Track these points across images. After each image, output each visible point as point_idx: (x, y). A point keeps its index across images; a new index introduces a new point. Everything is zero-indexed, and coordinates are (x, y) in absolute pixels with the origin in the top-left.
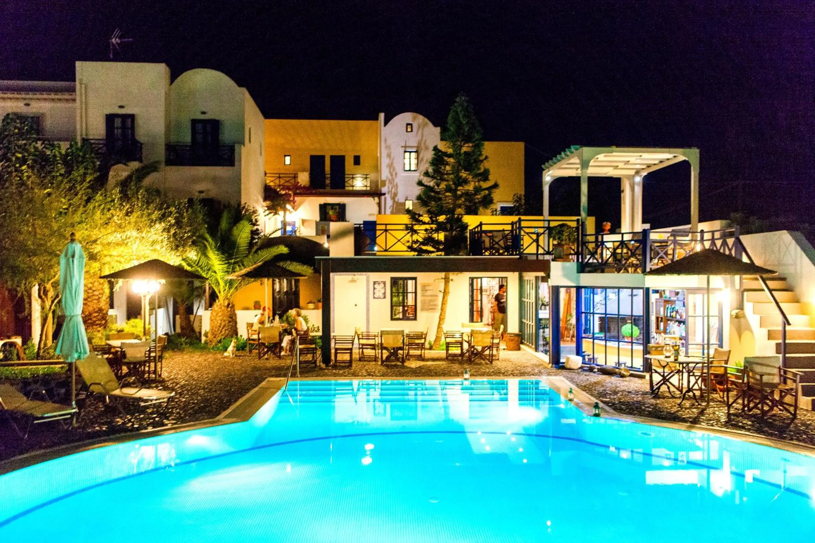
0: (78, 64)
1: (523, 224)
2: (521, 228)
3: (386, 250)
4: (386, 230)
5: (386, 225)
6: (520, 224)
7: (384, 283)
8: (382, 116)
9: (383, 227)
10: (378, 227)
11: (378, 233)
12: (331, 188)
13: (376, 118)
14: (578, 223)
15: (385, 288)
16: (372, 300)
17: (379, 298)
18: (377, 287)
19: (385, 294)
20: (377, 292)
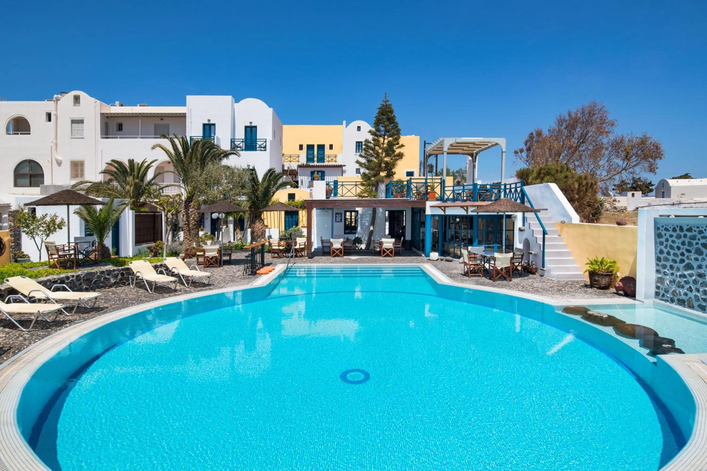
0: (188, 97)
1: (412, 181)
2: (411, 183)
3: (342, 196)
4: (342, 185)
5: (342, 182)
6: (411, 181)
7: (341, 214)
8: (344, 122)
9: (341, 183)
10: (339, 183)
11: (339, 186)
12: (317, 162)
13: (342, 124)
14: (441, 180)
15: (341, 216)
16: (335, 224)
17: (338, 222)
18: (337, 215)
19: (341, 220)
20: (337, 218)
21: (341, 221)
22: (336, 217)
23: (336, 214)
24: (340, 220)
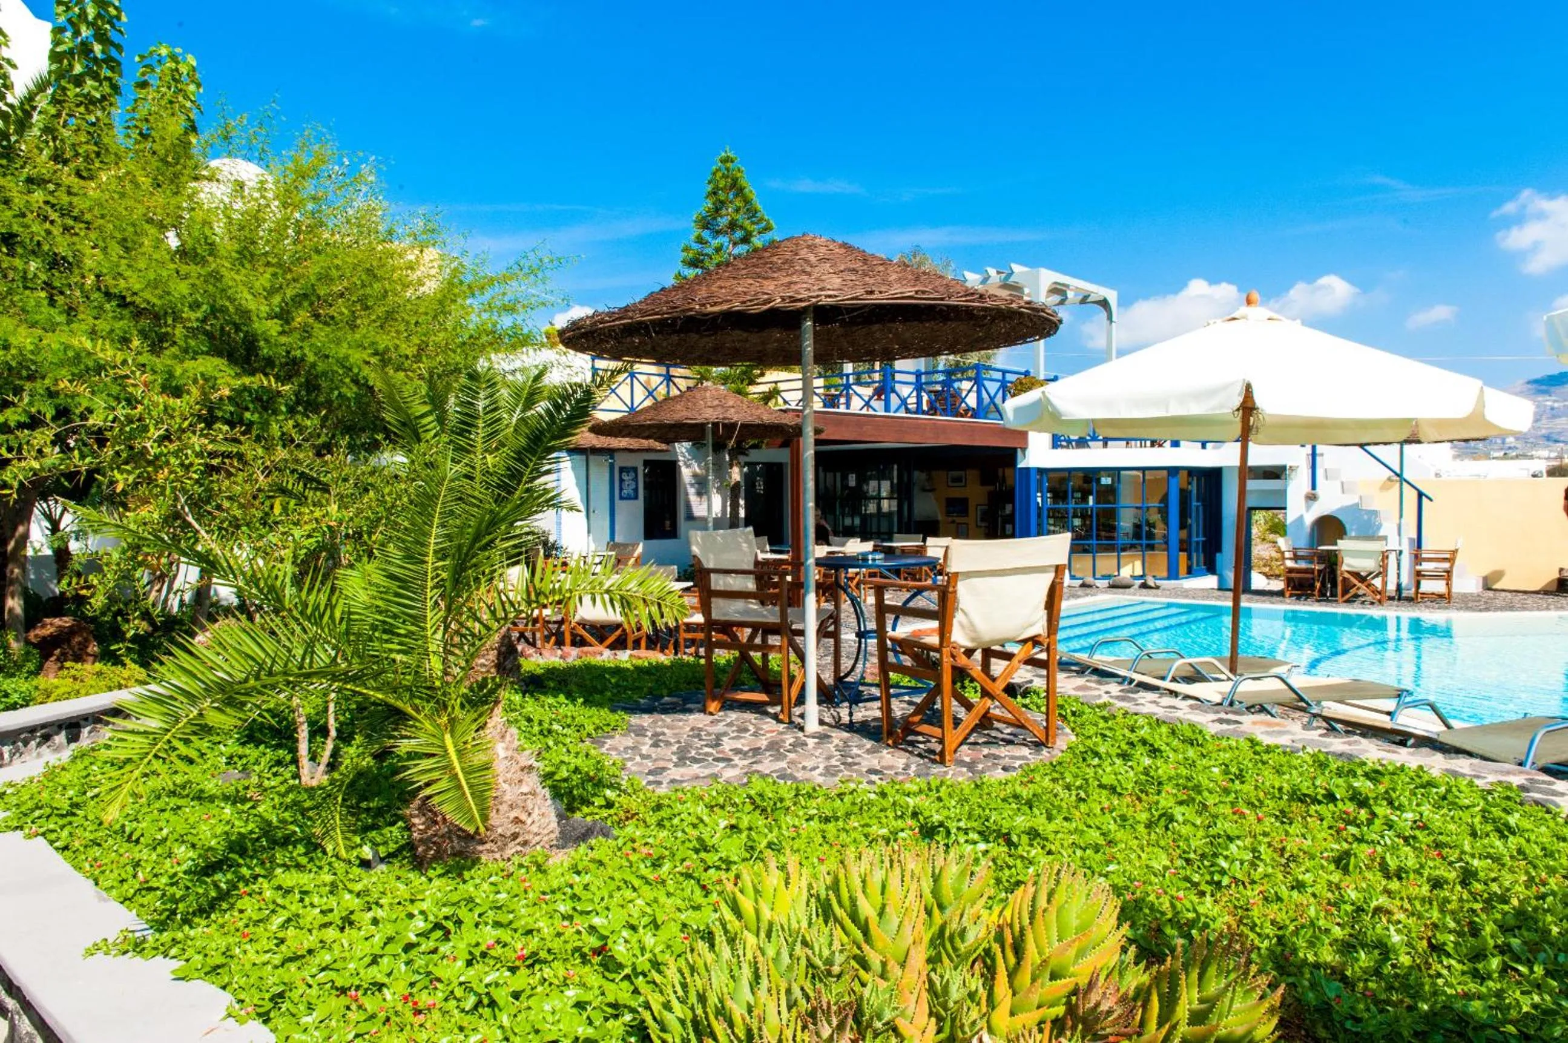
7: (635, 470)
15: (636, 479)
16: (618, 502)
17: (628, 498)
18: (625, 477)
19: (636, 490)
20: (625, 486)
21: (636, 498)
22: (621, 481)
23: (622, 470)
24: (631, 492)
